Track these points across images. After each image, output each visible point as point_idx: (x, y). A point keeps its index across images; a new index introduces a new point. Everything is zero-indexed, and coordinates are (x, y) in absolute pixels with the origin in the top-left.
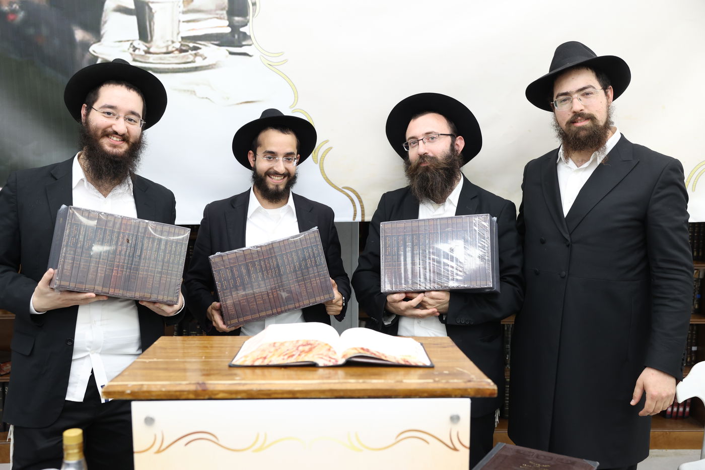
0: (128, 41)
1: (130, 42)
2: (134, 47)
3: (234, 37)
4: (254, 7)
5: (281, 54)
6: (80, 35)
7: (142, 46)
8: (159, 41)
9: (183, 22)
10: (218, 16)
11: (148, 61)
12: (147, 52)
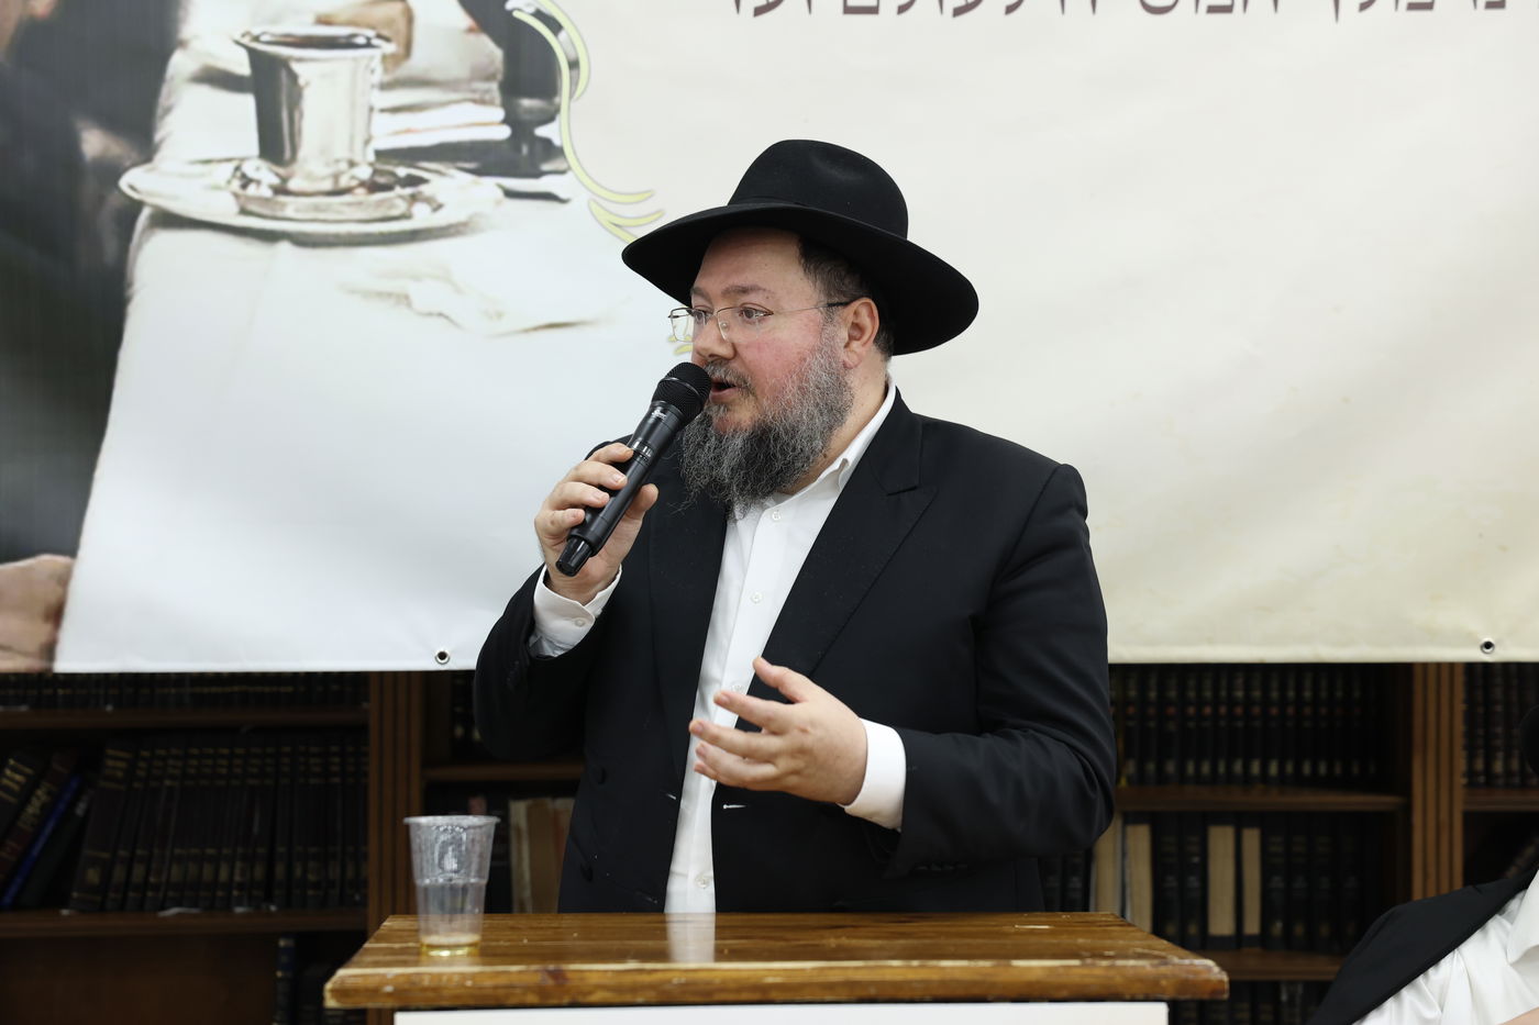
0: (229, 160)
1: (231, 166)
2: (244, 176)
3: (519, 150)
4: (574, 72)
5: (646, 195)
6: (93, 143)
7: (266, 174)
8: (314, 161)
9: (383, 111)
10: (477, 96)
11: (279, 214)
12: (281, 190)
